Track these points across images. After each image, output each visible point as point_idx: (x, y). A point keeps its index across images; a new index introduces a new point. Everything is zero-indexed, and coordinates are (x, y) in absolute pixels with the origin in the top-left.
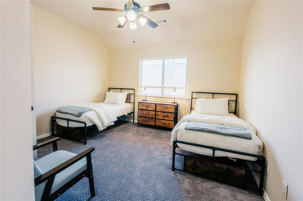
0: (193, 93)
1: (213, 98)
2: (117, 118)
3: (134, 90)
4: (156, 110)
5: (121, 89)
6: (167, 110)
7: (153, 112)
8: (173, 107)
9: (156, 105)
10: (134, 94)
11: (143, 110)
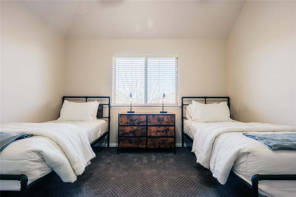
3: (109, 99)
4: (147, 123)
5: (87, 97)
6: (163, 122)
7: (143, 127)
8: (171, 117)
9: (147, 117)
10: (109, 105)
11: (127, 126)
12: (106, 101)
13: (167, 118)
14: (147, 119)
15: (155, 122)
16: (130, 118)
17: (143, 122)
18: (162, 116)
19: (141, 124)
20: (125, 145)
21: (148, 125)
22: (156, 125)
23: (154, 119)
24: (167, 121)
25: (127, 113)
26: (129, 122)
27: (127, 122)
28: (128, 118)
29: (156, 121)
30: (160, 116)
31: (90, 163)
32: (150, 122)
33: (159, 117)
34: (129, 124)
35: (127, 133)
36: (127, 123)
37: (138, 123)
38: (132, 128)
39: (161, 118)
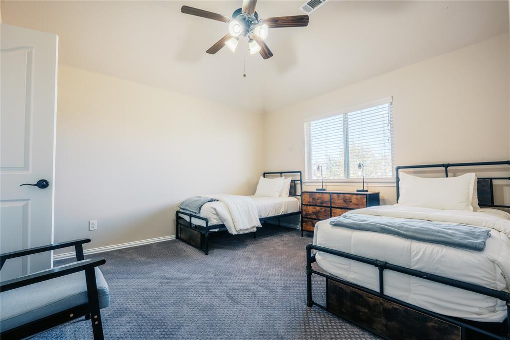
0: (400, 170)
1: (447, 176)
2: (261, 220)
3: (301, 174)
4: (331, 204)
5: (281, 173)
6: (351, 203)
7: (327, 208)
8: (361, 198)
9: (331, 196)
10: (301, 180)
11: (310, 205)
12: (297, 177)
13: (356, 198)
14: (331, 199)
15: (340, 203)
16: (313, 197)
17: (326, 202)
18: (348, 195)
19: (324, 205)
20: (308, 227)
21: (332, 206)
22: (342, 207)
23: (339, 200)
24: (356, 202)
25: (316, 191)
26: (311, 201)
27: (309, 200)
28: (310, 197)
29: (342, 201)
30: (346, 195)
31: (255, 230)
32: (335, 203)
33: (345, 197)
34: (311, 204)
35: (310, 214)
36: (309, 202)
37: (321, 203)
38: (315, 209)
39: (348, 198)
